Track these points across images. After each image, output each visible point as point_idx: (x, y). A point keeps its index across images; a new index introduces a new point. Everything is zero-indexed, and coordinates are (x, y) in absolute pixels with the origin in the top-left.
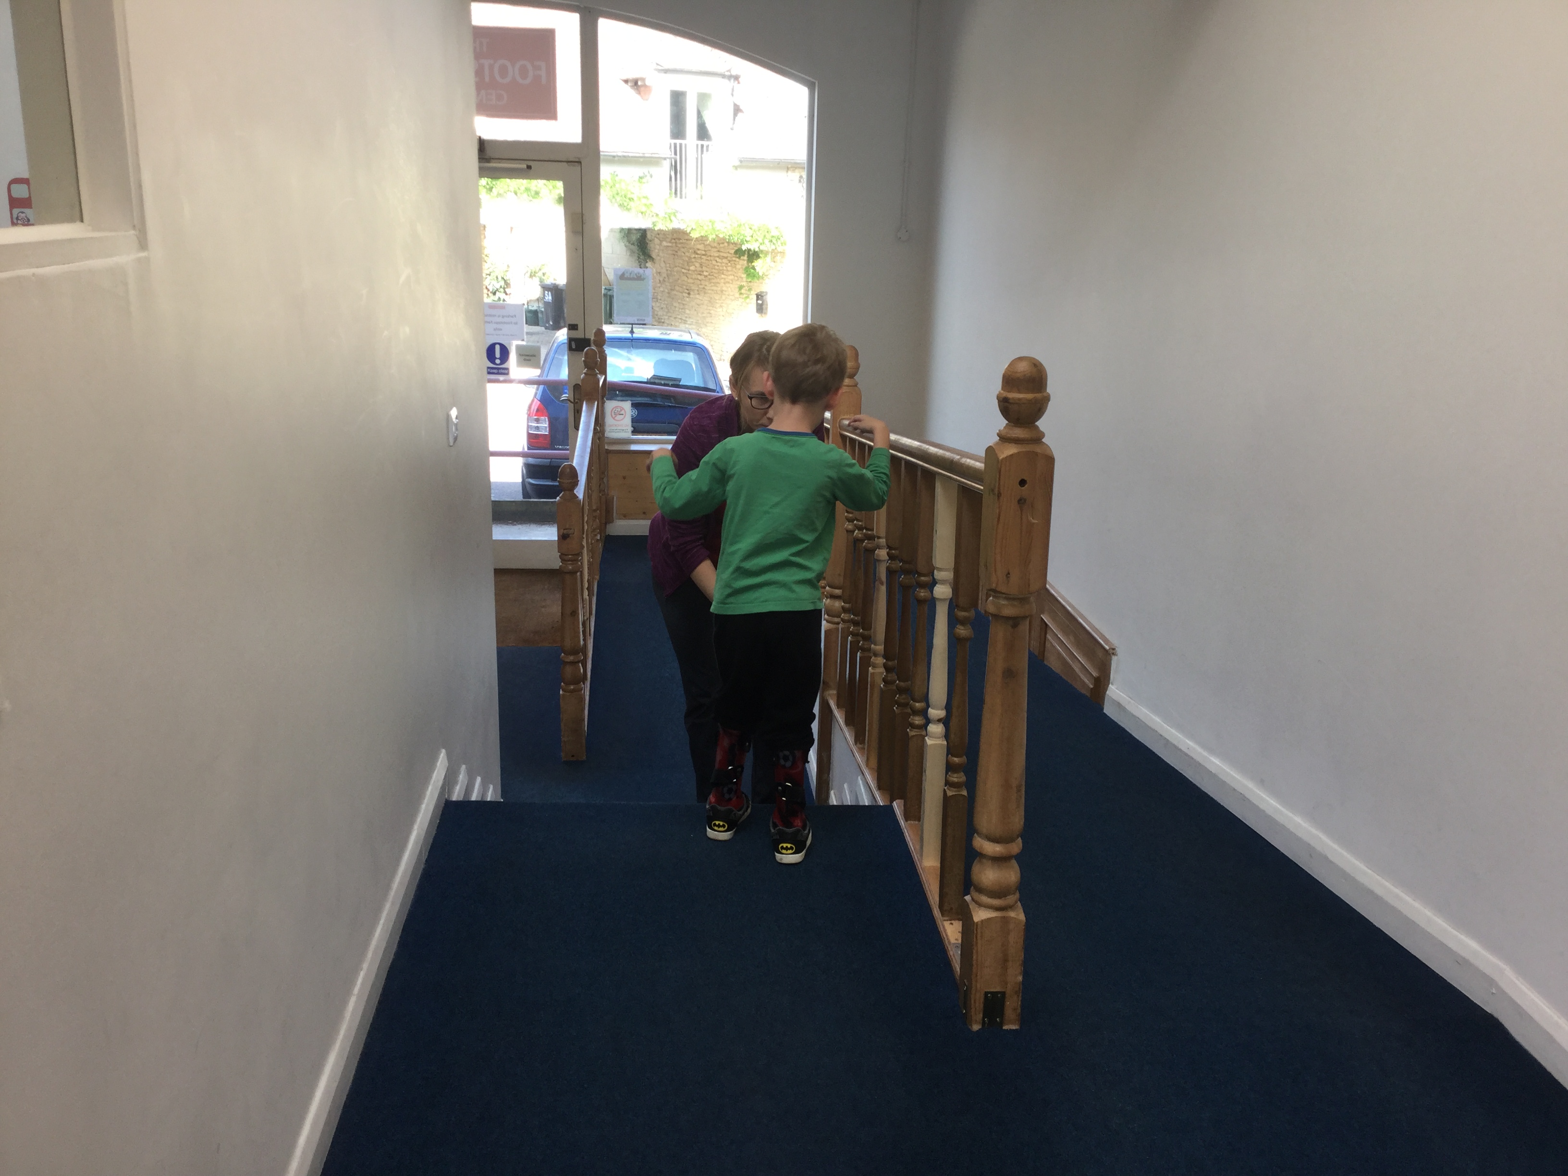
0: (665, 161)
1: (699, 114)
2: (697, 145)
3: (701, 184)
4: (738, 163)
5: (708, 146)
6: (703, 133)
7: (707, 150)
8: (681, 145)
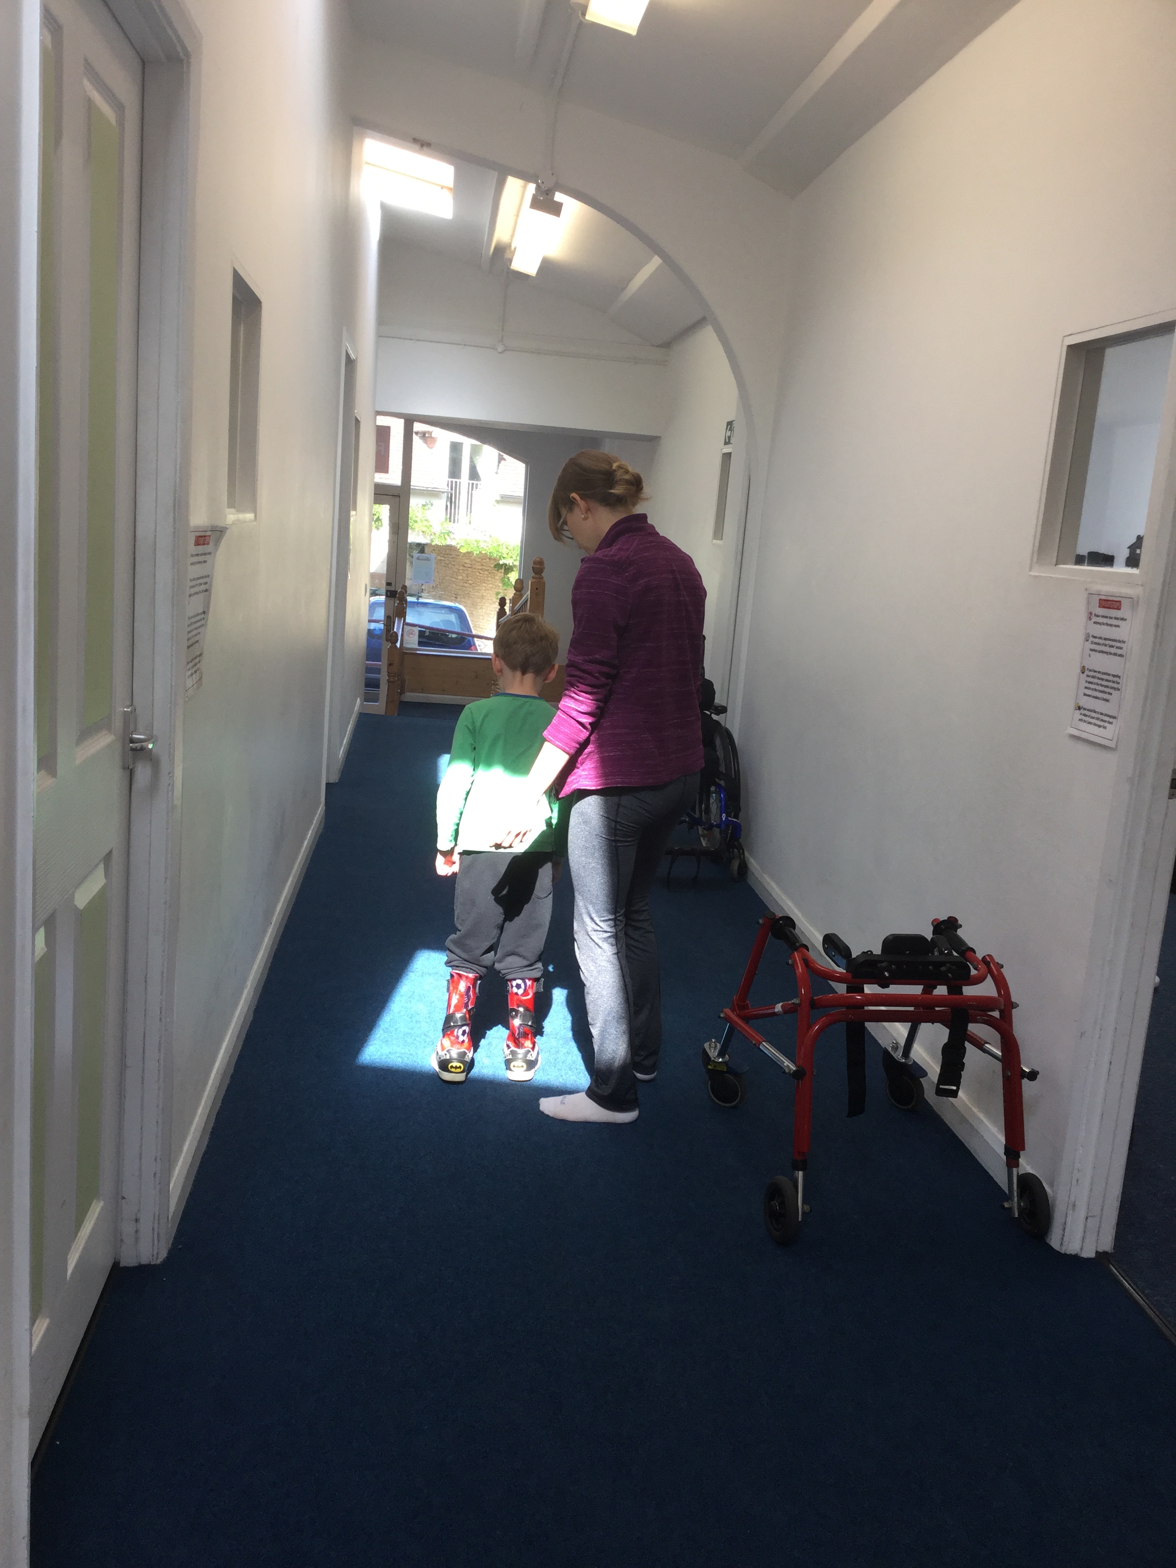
0: (443, 494)
1: (472, 461)
2: (469, 483)
3: (471, 512)
4: (499, 498)
5: (477, 484)
6: (474, 475)
7: (476, 488)
8: (456, 482)
